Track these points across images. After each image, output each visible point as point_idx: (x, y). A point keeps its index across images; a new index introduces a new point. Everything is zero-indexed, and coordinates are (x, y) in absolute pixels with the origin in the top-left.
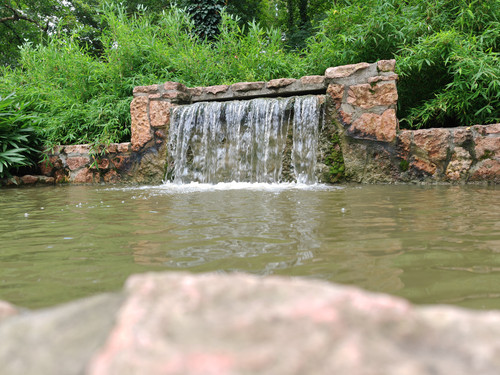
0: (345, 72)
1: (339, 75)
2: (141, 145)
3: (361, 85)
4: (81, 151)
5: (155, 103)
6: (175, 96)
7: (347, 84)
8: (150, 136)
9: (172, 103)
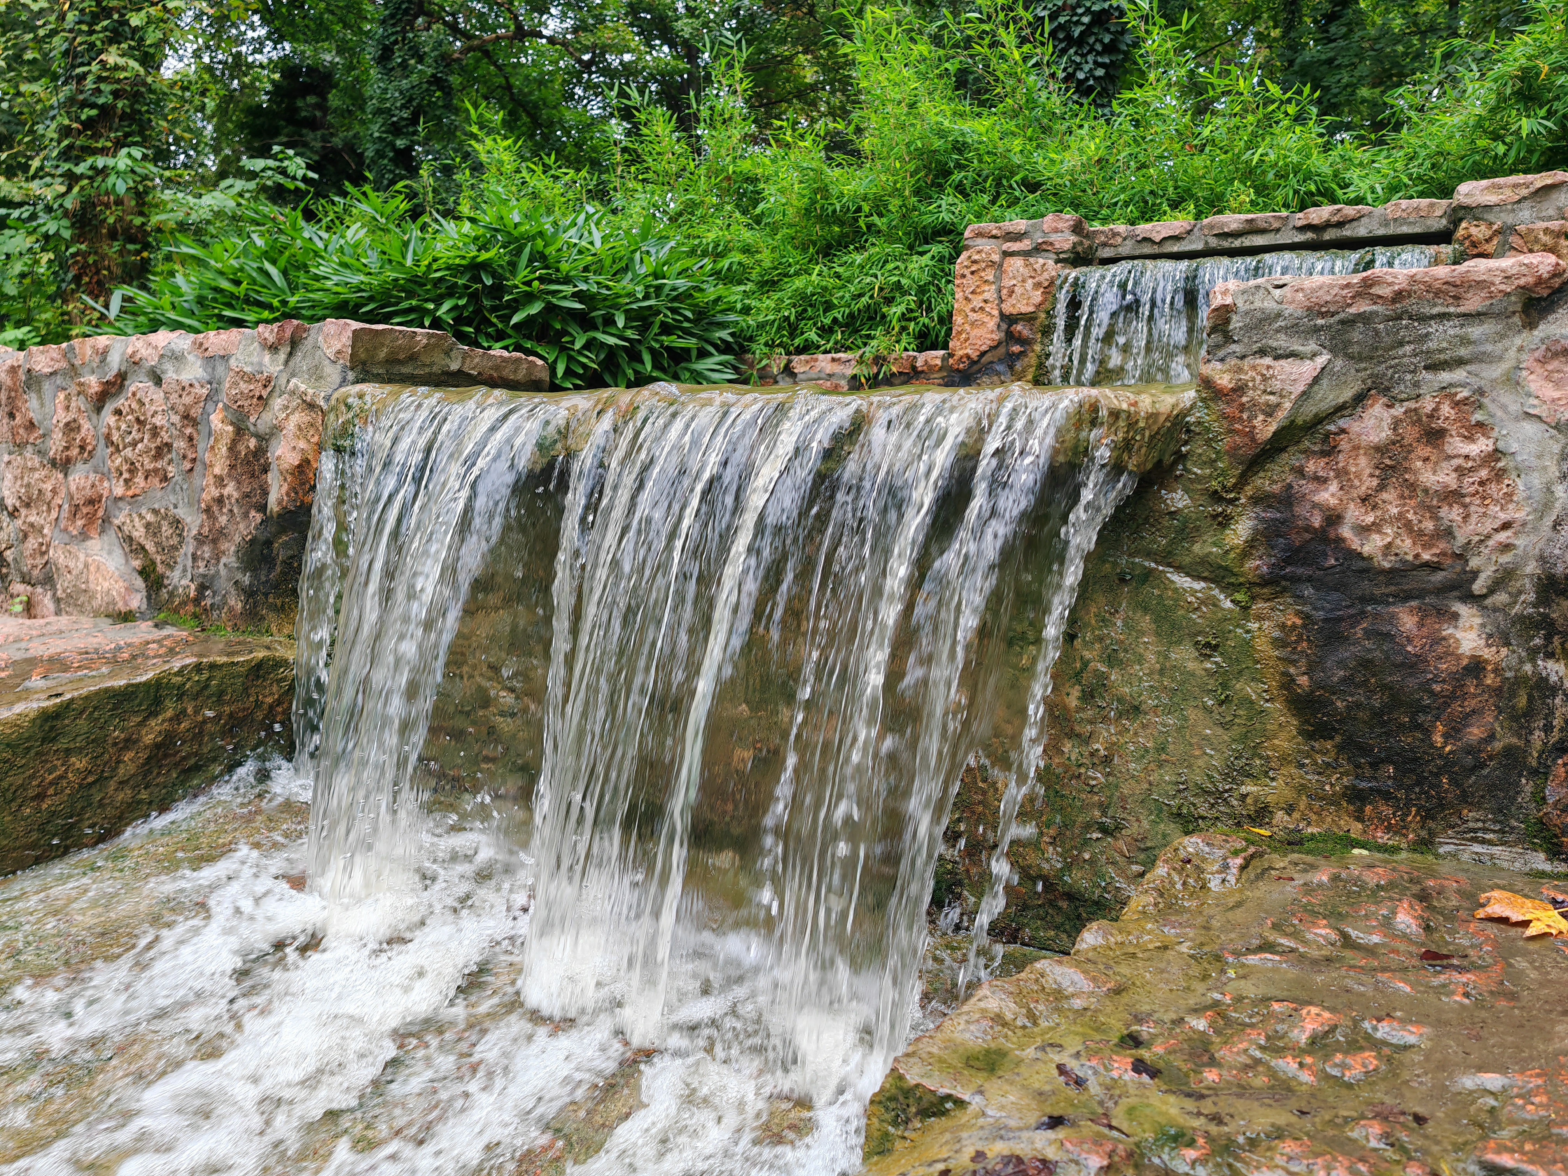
0: (1508, 192)
1: (1492, 199)
2: (974, 355)
3: (1545, 225)
4: (829, 368)
5: (1017, 263)
6: (1067, 246)
7: (1510, 219)
8: (997, 336)
9: (1057, 262)
